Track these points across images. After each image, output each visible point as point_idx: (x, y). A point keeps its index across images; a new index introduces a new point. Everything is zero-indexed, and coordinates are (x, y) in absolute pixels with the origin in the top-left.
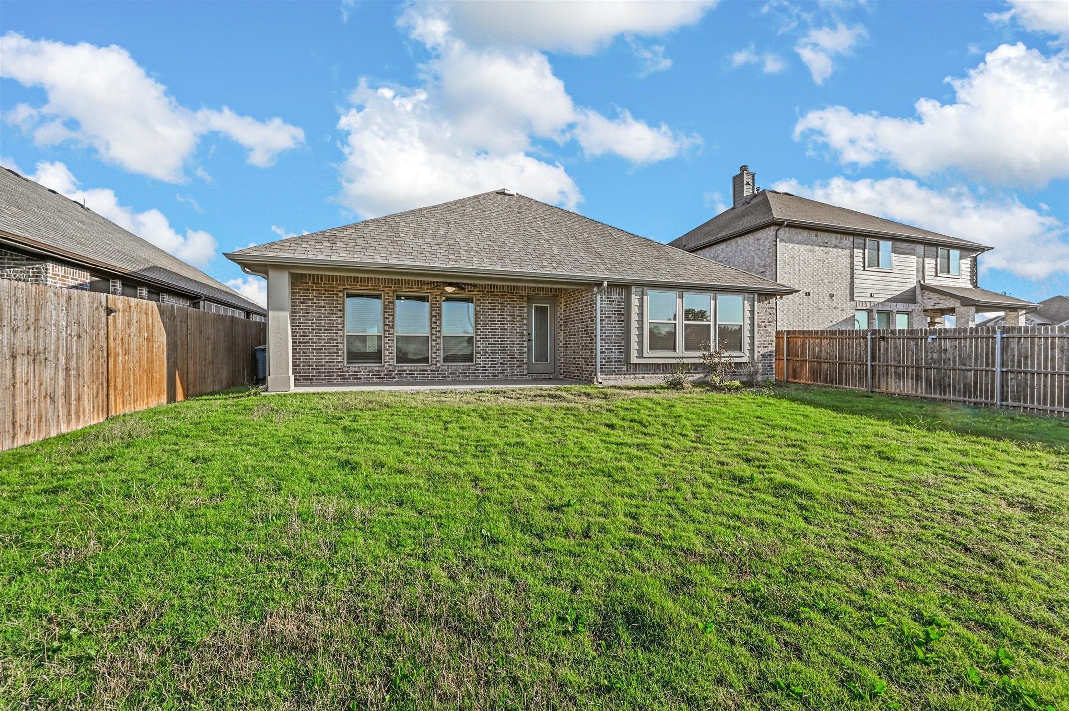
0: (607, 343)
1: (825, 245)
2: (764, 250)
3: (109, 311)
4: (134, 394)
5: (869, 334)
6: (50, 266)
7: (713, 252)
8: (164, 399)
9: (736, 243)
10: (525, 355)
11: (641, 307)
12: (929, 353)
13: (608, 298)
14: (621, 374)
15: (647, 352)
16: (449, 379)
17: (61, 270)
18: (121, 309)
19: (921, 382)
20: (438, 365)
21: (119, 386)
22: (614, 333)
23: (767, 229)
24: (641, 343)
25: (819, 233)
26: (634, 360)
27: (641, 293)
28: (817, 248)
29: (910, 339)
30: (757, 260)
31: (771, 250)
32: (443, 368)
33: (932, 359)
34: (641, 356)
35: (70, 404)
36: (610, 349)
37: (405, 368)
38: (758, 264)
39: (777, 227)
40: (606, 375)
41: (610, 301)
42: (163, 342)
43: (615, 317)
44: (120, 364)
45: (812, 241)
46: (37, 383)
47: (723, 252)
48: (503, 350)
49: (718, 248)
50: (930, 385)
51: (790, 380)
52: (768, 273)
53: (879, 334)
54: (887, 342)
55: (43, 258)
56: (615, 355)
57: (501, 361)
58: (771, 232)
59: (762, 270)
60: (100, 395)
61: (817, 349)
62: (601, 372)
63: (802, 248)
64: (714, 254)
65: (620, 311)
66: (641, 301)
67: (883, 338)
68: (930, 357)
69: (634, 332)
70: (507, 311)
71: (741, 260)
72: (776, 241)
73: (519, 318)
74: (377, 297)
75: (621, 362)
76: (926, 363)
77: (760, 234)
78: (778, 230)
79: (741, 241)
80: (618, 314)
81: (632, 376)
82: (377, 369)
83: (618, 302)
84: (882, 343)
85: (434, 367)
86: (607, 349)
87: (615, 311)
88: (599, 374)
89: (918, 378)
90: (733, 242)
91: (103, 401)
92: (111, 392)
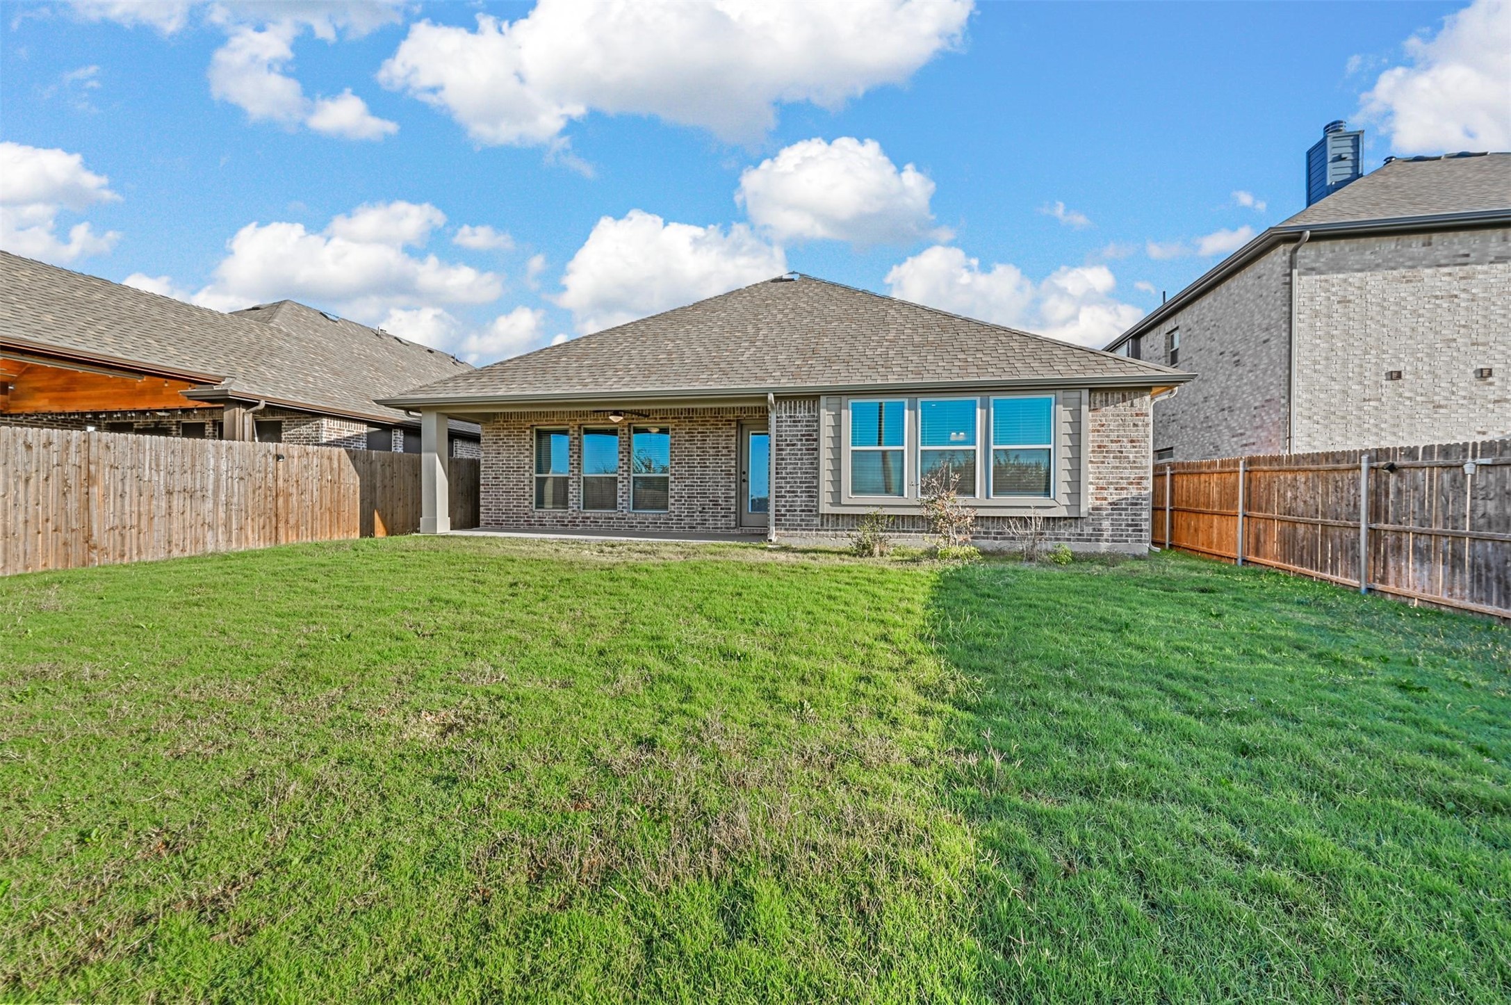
0: (789, 483)
1: (1459, 260)
2: (1267, 296)
3: (278, 457)
4: (312, 528)
5: (1364, 458)
6: (325, 421)
7: (1197, 312)
8: (356, 535)
9: (1228, 289)
10: (733, 501)
11: (837, 427)
12: (1480, 502)
13: (791, 417)
14: (811, 530)
15: (847, 495)
16: (637, 530)
17: (335, 424)
18: (296, 455)
19: (1463, 571)
20: (625, 511)
21: (292, 521)
22: (800, 469)
23: (1273, 252)
24: (837, 482)
25: (1435, 237)
26: (825, 508)
27: (838, 406)
28: (1429, 271)
29: (1443, 467)
30: (1258, 318)
31: (1278, 294)
32: (629, 515)
33: (1484, 515)
34: (837, 502)
35: (231, 532)
36: (793, 492)
37: (588, 515)
38: (1259, 325)
39: (1292, 246)
40: (786, 529)
41: (794, 422)
42: (354, 485)
43: (802, 445)
44: (294, 502)
45: (1411, 259)
46: (194, 514)
47: (1209, 310)
48: (703, 495)
49: (1203, 305)
50: (1479, 581)
51: (1251, 557)
52: (1273, 342)
53: (1388, 457)
54: (1401, 476)
55: (316, 415)
56: (801, 500)
57: (700, 509)
58: (1279, 256)
59: (1265, 336)
60: (267, 527)
61: (1289, 494)
62: (776, 525)
63: (1374, 280)
64: (1198, 316)
65: (811, 435)
66: (838, 418)
67: (1392, 468)
68: (1480, 512)
69: (825, 465)
70: (709, 442)
71: (1236, 321)
72: (1290, 275)
73: (725, 452)
74: (565, 432)
75: (811, 511)
76: (1472, 527)
77: (1260, 266)
78: (1295, 250)
79: (1233, 284)
80: (807, 440)
81: (830, 533)
82: (560, 515)
83: (808, 421)
84: (1393, 478)
85: (620, 515)
86: (789, 492)
87: (802, 435)
88: (773, 528)
89: (1455, 561)
90: (1222, 288)
91: (271, 532)
92: (282, 525)
